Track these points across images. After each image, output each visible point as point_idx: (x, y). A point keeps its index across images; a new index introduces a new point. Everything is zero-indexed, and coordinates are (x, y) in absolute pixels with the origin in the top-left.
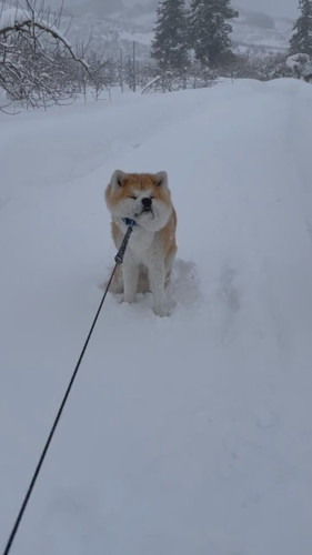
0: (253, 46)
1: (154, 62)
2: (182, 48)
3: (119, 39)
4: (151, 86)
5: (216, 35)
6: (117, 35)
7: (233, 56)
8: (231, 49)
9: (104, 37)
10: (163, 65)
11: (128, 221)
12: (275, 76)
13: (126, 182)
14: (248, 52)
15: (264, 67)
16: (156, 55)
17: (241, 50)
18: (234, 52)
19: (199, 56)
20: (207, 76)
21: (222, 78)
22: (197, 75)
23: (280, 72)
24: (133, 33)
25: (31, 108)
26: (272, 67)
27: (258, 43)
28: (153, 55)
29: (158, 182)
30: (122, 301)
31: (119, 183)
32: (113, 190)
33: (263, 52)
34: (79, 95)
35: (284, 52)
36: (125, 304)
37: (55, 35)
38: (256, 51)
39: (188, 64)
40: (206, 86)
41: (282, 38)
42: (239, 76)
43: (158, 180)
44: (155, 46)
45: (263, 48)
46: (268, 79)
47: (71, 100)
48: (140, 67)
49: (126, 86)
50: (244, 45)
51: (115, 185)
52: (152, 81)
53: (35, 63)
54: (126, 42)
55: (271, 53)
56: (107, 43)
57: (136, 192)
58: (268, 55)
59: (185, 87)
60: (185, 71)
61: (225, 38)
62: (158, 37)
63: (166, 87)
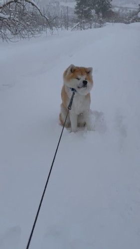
0: (121, 8)
1: (76, 16)
2: (89, 9)
3: (60, 6)
4: (75, 27)
5: (104, 3)
6: (59, 3)
7: (113, 12)
8: (112, 9)
9: (53, 4)
10: (80, 17)
11: (73, 89)
12: (133, 22)
13: (74, 70)
14: (119, 10)
15: (127, 17)
16: (77, 13)
17: (116, 10)
18: (113, 10)
19: (97, 13)
20: (101, 22)
21: (108, 23)
22: (96, 22)
23: (134, 20)
24: (66, 2)
25: (22, 39)
26: (131, 17)
27: (124, 6)
28: (75, 13)
29: (88, 72)
30: (71, 132)
31: (71, 70)
32: (68, 73)
33: (126, 10)
34: (43, 32)
35: (136, 10)
36: (72, 133)
37: (33, 5)
38: (123, 10)
39: (92, 16)
40: (100, 27)
41: (135, 4)
42: (116, 22)
43: (88, 71)
44: (76, 8)
45: (126, 9)
46: (129, 23)
47: (40, 35)
48: (70, 19)
49: (64, 27)
50: (117, 7)
51: (69, 71)
52: (75, 25)
53: (23, 18)
54: (63, 7)
55: (130, 11)
56: (54, 7)
57: (79, 77)
58: (128, 12)
59: (91, 28)
60: (91, 20)
61: (109, 4)
62: (78, 4)
63: (82, 28)
